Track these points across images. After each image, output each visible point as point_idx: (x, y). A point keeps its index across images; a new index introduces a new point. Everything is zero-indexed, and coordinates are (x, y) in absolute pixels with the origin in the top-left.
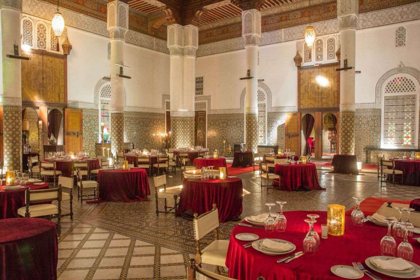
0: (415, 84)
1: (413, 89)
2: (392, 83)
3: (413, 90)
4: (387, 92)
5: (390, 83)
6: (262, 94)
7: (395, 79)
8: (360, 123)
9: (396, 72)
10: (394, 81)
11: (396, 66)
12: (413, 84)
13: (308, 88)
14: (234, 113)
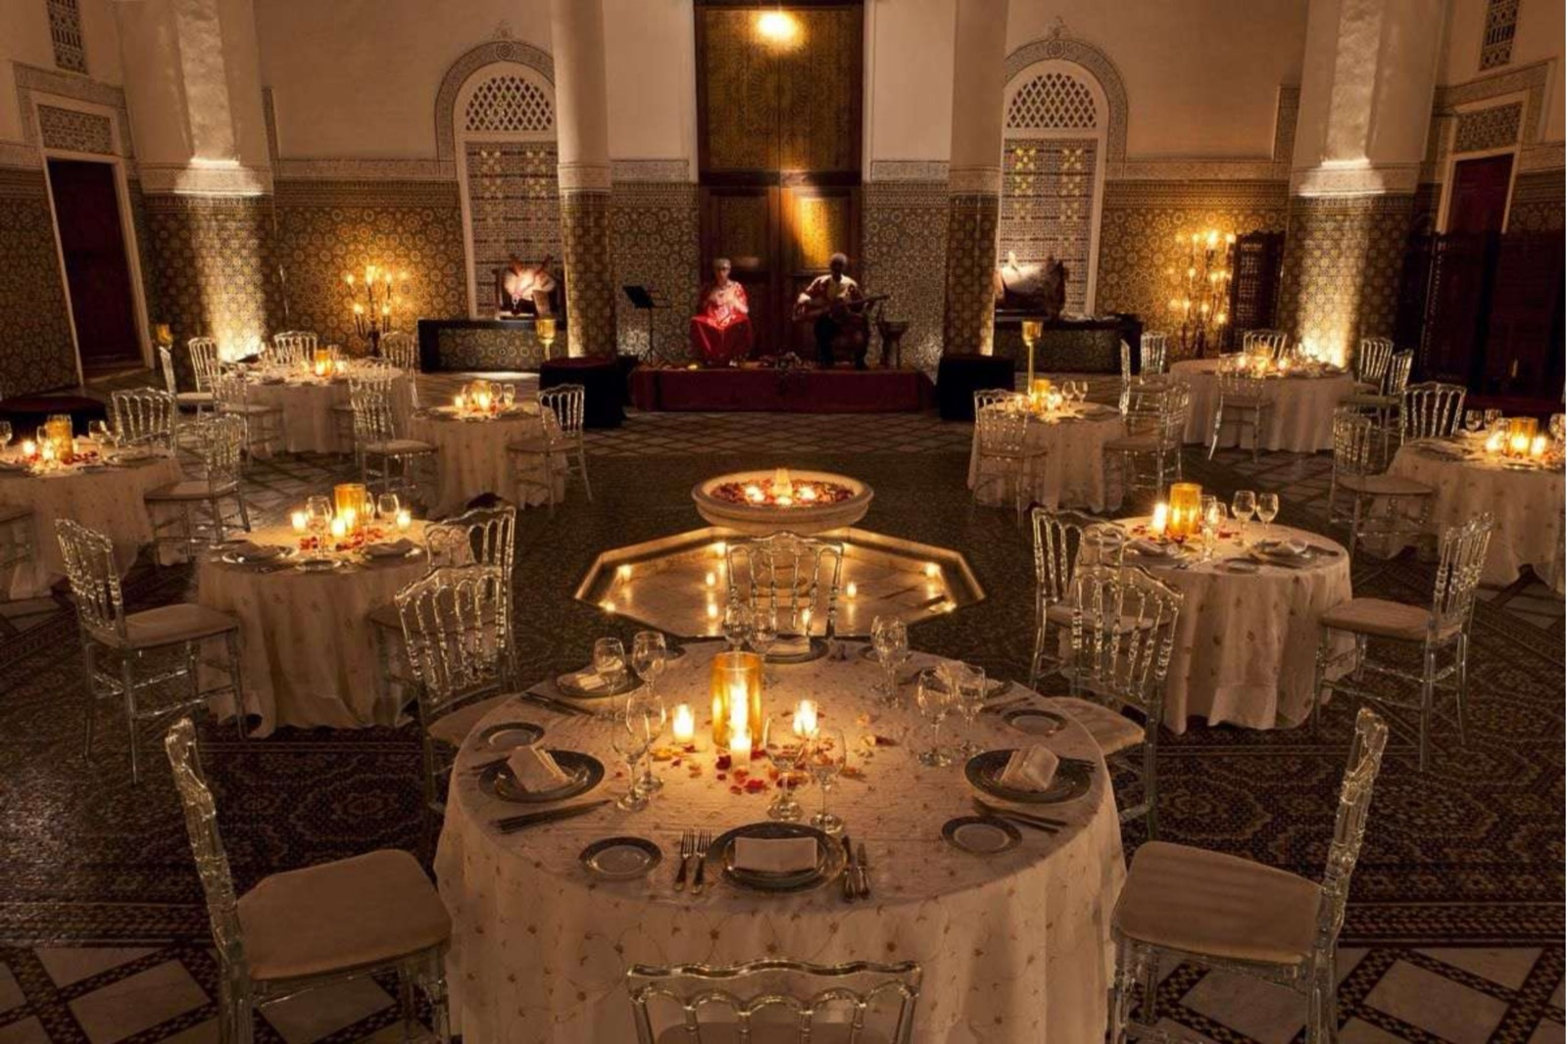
0: (1096, 104)
1: (1090, 118)
2: (1029, 93)
3: (1090, 124)
4: (1013, 125)
5: (1024, 92)
6: (537, 98)
7: (1040, 78)
8: (926, 233)
9: (1044, 53)
10: (1034, 85)
11: (1045, 32)
12: (1091, 102)
13: (738, 90)
14: (407, 177)
